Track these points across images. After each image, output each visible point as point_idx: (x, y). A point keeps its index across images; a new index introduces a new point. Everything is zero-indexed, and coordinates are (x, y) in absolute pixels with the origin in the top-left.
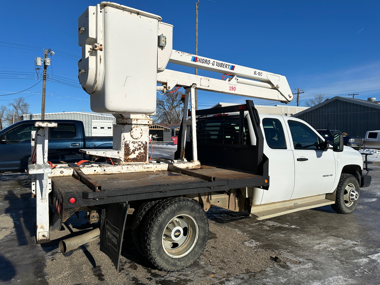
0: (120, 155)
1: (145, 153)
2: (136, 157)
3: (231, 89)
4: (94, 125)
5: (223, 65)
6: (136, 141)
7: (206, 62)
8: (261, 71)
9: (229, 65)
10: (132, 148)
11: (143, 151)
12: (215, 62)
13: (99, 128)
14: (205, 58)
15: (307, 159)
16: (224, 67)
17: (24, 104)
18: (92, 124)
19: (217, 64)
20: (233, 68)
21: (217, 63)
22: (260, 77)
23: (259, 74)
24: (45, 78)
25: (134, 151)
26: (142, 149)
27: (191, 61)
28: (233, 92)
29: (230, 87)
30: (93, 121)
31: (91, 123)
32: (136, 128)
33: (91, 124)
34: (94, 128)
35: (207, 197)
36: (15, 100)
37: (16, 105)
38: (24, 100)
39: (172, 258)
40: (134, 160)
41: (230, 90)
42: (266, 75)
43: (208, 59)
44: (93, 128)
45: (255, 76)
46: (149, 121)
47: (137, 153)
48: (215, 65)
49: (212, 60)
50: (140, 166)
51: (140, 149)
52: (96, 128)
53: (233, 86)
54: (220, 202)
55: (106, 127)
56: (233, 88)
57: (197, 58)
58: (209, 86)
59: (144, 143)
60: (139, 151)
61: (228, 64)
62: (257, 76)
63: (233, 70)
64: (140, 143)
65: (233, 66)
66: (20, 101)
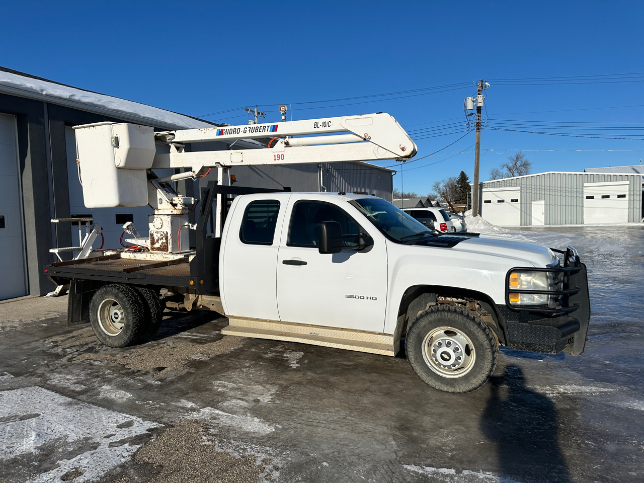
0: (146, 243)
1: (167, 242)
2: (159, 246)
3: (276, 158)
4: (587, 192)
5: (259, 129)
6: (159, 230)
7: (235, 131)
8: (327, 120)
9: (268, 126)
10: (156, 238)
11: (164, 241)
12: (246, 128)
13: (598, 197)
14: (233, 127)
15: (305, 263)
16: (261, 130)
17: (523, 164)
18: (585, 191)
19: (251, 130)
20: (275, 128)
21: (250, 128)
22: (327, 129)
23: (324, 124)
24: (478, 126)
25: (158, 241)
26: (164, 239)
27: (217, 135)
28: (280, 162)
29: (275, 156)
30: (585, 185)
31: (582, 189)
32: (157, 219)
33: (582, 192)
34: (588, 198)
35: (197, 296)
36: (511, 159)
37: (511, 165)
38: (523, 157)
39: (105, 333)
40: (158, 249)
41: (275, 160)
42: (337, 123)
43: (237, 127)
44: (585, 197)
45: (317, 130)
46: (172, 210)
47: (160, 242)
48: (248, 131)
49: (242, 127)
50: (160, 255)
51: (162, 238)
52: (592, 197)
53: (278, 153)
54: (215, 306)
55: (614, 195)
56: (280, 157)
57: (222, 130)
58: (242, 161)
59: (165, 233)
60: (162, 241)
61: (266, 125)
62: (321, 129)
63: (276, 131)
64: (162, 233)
65: (274, 126)
66: (517, 158)
